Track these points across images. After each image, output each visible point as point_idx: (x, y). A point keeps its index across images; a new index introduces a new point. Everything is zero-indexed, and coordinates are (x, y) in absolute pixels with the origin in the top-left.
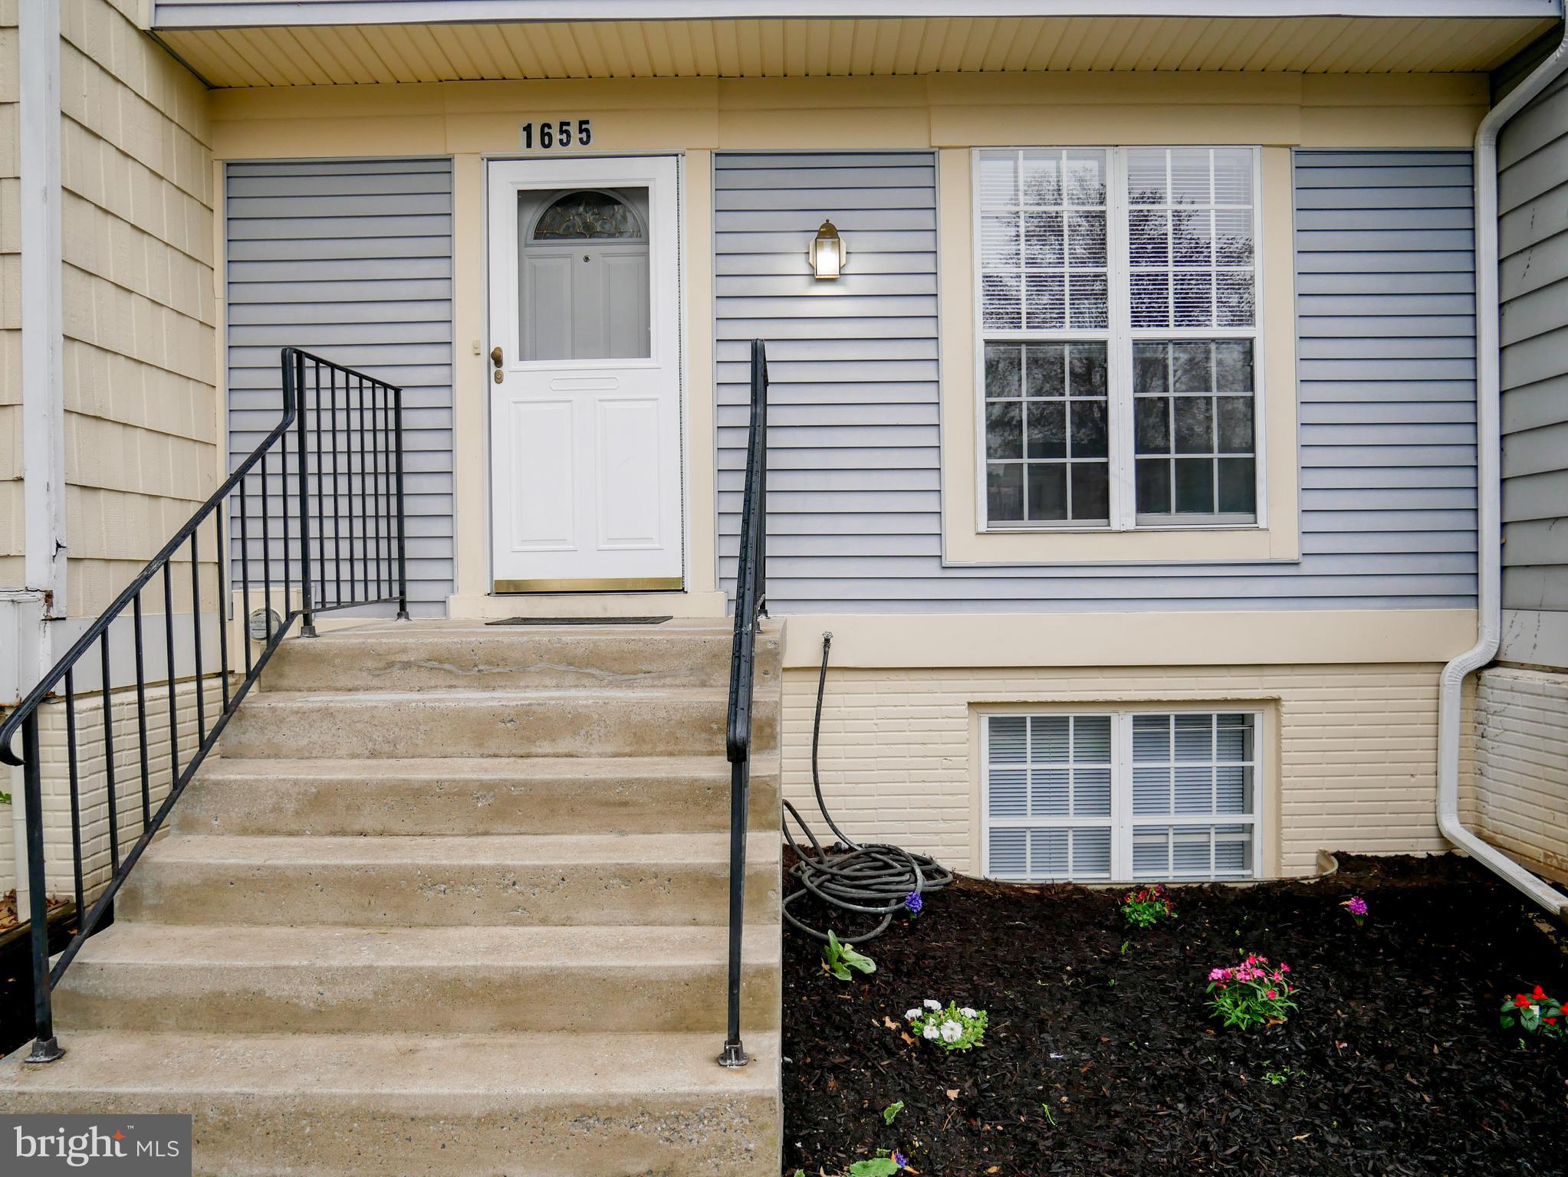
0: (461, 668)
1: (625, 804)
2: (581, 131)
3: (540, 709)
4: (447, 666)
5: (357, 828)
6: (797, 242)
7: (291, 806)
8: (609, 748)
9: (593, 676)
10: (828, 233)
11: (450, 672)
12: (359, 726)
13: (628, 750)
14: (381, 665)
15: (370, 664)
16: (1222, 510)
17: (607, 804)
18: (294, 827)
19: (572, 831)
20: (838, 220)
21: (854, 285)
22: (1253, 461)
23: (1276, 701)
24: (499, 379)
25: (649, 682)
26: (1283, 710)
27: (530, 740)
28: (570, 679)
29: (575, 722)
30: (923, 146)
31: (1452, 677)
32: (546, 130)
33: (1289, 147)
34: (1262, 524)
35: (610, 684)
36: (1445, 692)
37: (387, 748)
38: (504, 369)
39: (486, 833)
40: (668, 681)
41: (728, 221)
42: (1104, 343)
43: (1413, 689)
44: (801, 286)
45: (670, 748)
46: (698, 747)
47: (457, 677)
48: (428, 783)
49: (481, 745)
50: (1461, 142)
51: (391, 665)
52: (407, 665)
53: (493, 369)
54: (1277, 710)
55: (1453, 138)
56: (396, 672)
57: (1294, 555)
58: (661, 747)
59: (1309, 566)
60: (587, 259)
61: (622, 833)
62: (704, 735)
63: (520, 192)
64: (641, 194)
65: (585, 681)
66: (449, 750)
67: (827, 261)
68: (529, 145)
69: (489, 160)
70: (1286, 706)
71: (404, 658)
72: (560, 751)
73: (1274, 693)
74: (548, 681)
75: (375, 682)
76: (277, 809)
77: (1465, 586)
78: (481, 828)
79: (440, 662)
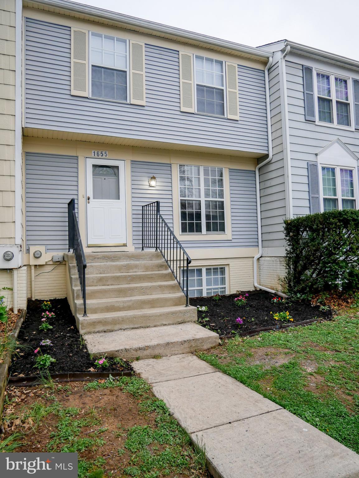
0: (109, 258)
1: (152, 278)
2: (105, 154)
3: (130, 264)
4: (106, 258)
5: (107, 284)
6: (147, 179)
7: (95, 281)
8: (142, 271)
9: (132, 259)
10: (153, 178)
11: (107, 259)
12: (98, 268)
13: (145, 271)
14: (93, 258)
15: (91, 258)
16: (219, 231)
17: (149, 278)
18: (96, 285)
19: (143, 283)
20: (155, 175)
21: (158, 188)
22: (224, 222)
23: (228, 265)
24: (89, 203)
25: (142, 260)
26: (230, 266)
27: (129, 270)
28: (129, 260)
29: (136, 266)
30: (169, 163)
31: (255, 259)
32: (98, 153)
33: (228, 168)
34: (226, 233)
35: (135, 261)
36: (254, 262)
37: (103, 272)
38: (90, 201)
39: (130, 284)
40: (145, 260)
41: (134, 174)
42: (200, 201)
43: (249, 262)
44: (147, 187)
45: (152, 270)
46: (157, 270)
47: (108, 260)
48: (120, 276)
49: (120, 271)
50: (254, 170)
51: (95, 258)
52: (98, 258)
53: (88, 201)
54: (229, 266)
55: (251, 168)
56: (96, 259)
57: (231, 239)
58: (151, 270)
59: (233, 241)
60: (105, 179)
61: (151, 282)
62: (157, 268)
63: (93, 165)
64: (117, 167)
65: (131, 260)
66: (114, 272)
67: (153, 183)
68: (94, 156)
69: (86, 158)
70: (230, 265)
71: (98, 257)
72: (134, 271)
73: (228, 263)
74: (124, 260)
75: (92, 262)
76: (93, 282)
77: (256, 244)
78: (128, 283)
79: (105, 257)
